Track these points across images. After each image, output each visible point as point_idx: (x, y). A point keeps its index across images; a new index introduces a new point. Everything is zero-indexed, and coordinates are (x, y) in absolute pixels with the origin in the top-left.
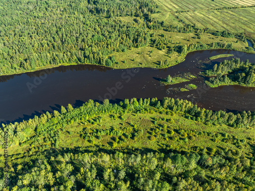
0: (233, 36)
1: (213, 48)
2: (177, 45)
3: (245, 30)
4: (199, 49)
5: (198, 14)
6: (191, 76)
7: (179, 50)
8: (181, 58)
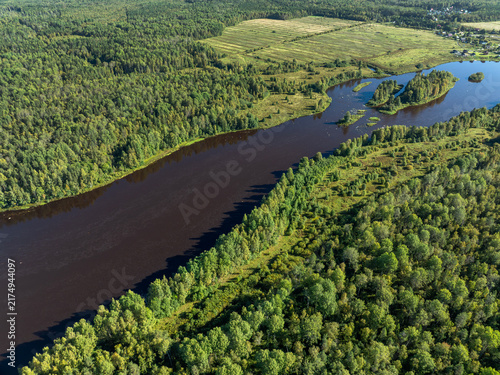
1: (343, 80)
2: (306, 84)
3: (350, 56)
5: (278, 49)
6: (361, 111)
8: (327, 98)
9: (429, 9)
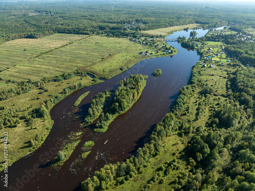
0: (73, 75)
1: (67, 94)
2: (31, 110)
3: (76, 66)
4: (57, 102)
5: (22, 67)
6: (77, 134)
7: (38, 114)
8: (48, 122)
9: (124, 23)
